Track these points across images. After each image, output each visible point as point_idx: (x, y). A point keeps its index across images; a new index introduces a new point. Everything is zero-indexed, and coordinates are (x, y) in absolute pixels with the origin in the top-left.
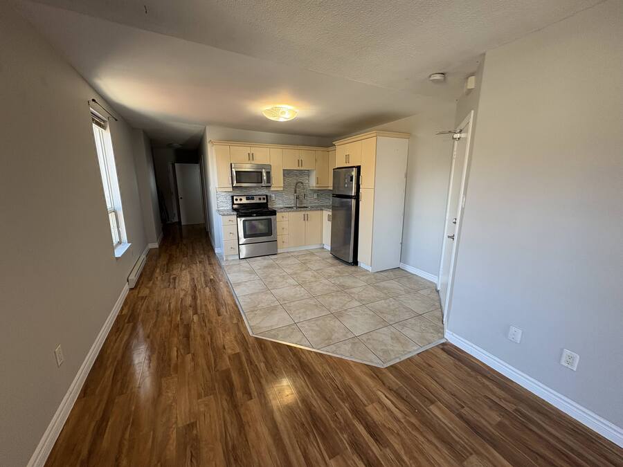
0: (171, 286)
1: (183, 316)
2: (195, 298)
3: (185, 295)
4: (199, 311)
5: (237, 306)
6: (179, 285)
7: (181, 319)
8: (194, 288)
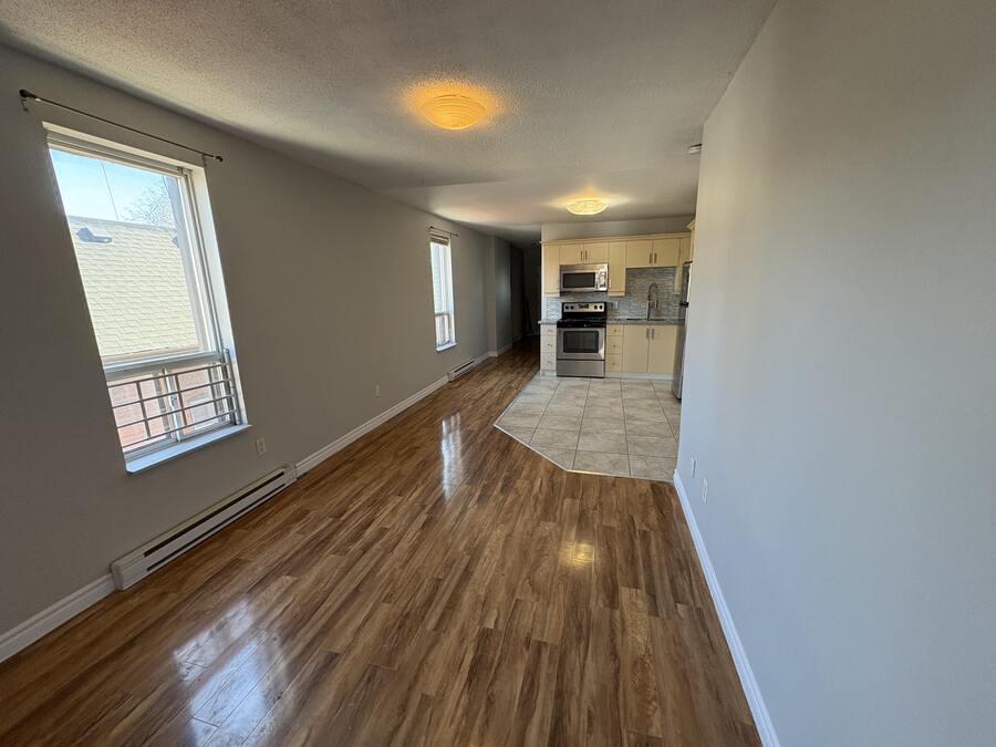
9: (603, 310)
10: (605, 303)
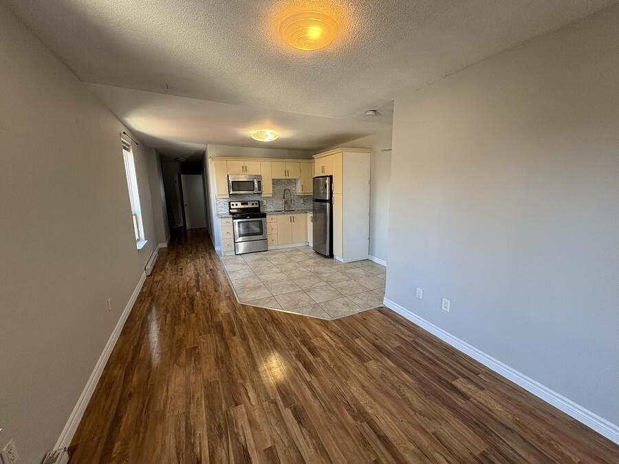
0: (179, 274)
1: (189, 293)
2: (197, 281)
3: (190, 280)
4: (201, 289)
5: (230, 286)
6: (185, 273)
7: (187, 294)
8: (197, 275)
9: (257, 206)
10: (259, 201)
